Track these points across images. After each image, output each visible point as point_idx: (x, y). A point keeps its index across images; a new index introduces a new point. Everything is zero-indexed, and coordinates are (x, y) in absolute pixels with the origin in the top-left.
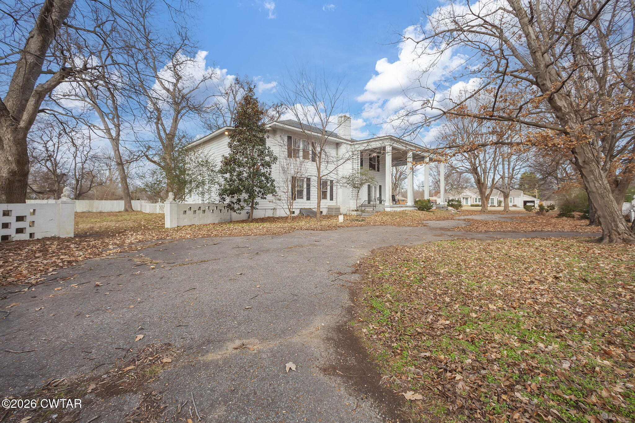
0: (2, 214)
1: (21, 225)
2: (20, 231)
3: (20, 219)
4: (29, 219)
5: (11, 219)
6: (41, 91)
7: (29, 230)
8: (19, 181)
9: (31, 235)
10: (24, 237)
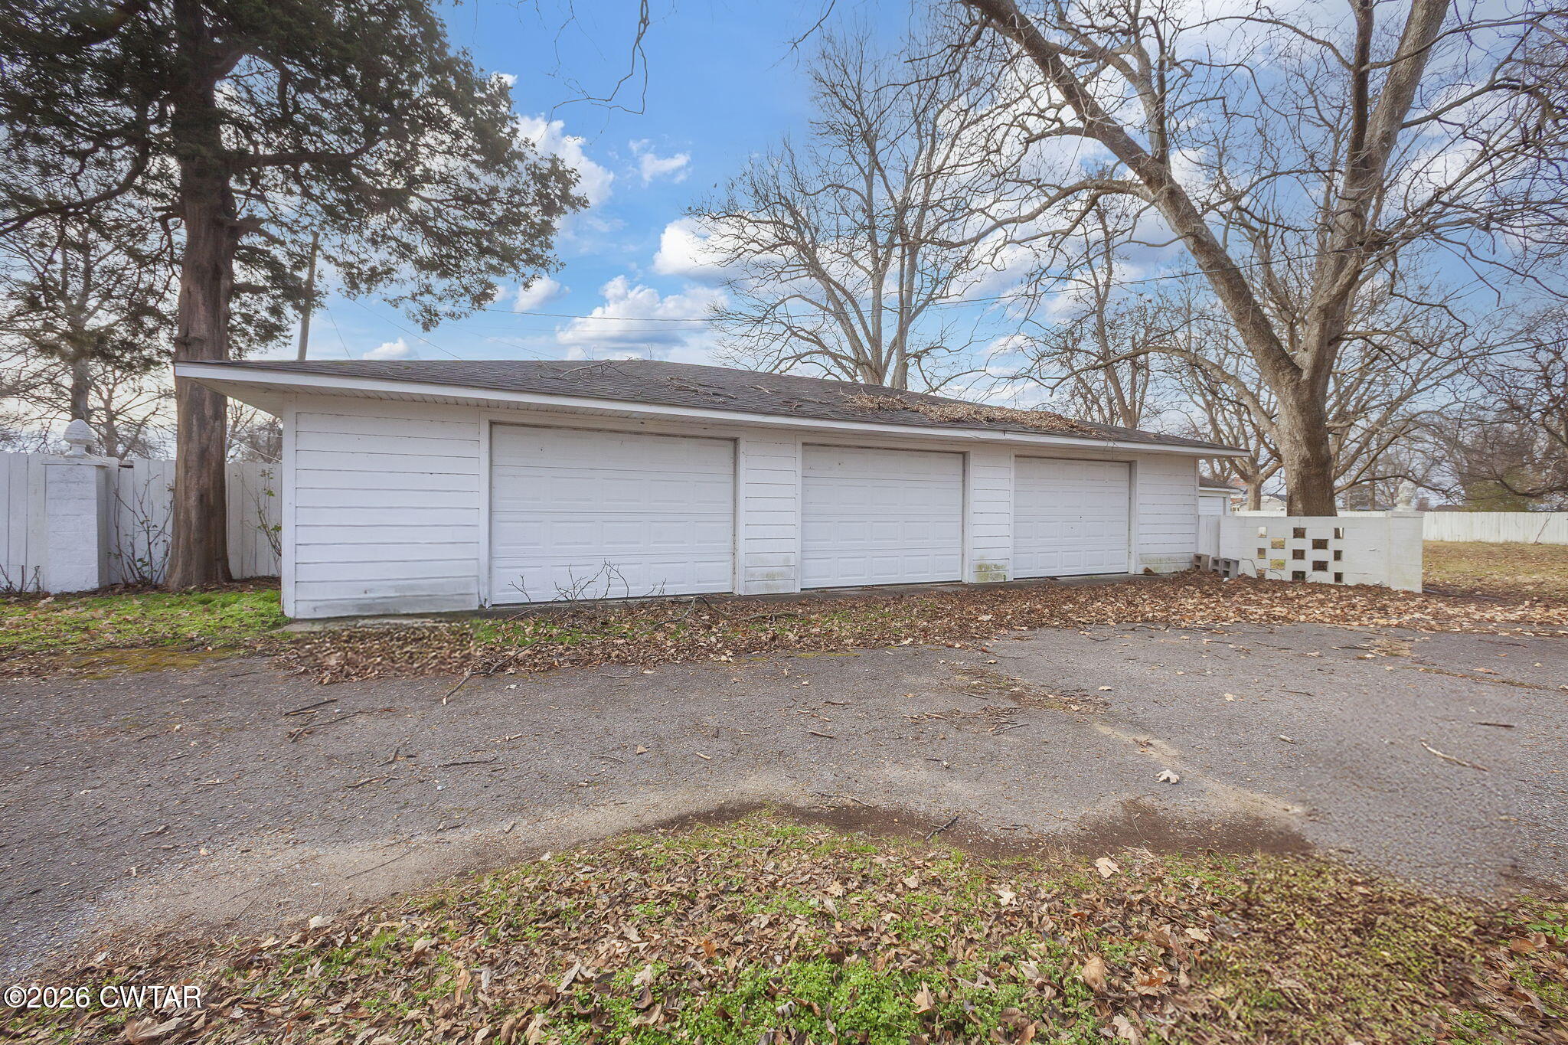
0: (1292, 534)
1: (1321, 555)
2: (1320, 566)
3: (1320, 544)
4: (1333, 545)
5: (1305, 544)
6: (1328, 304)
7: (1334, 567)
8: (1317, 475)
9: (1338, 577)
10: (1327, 577)
